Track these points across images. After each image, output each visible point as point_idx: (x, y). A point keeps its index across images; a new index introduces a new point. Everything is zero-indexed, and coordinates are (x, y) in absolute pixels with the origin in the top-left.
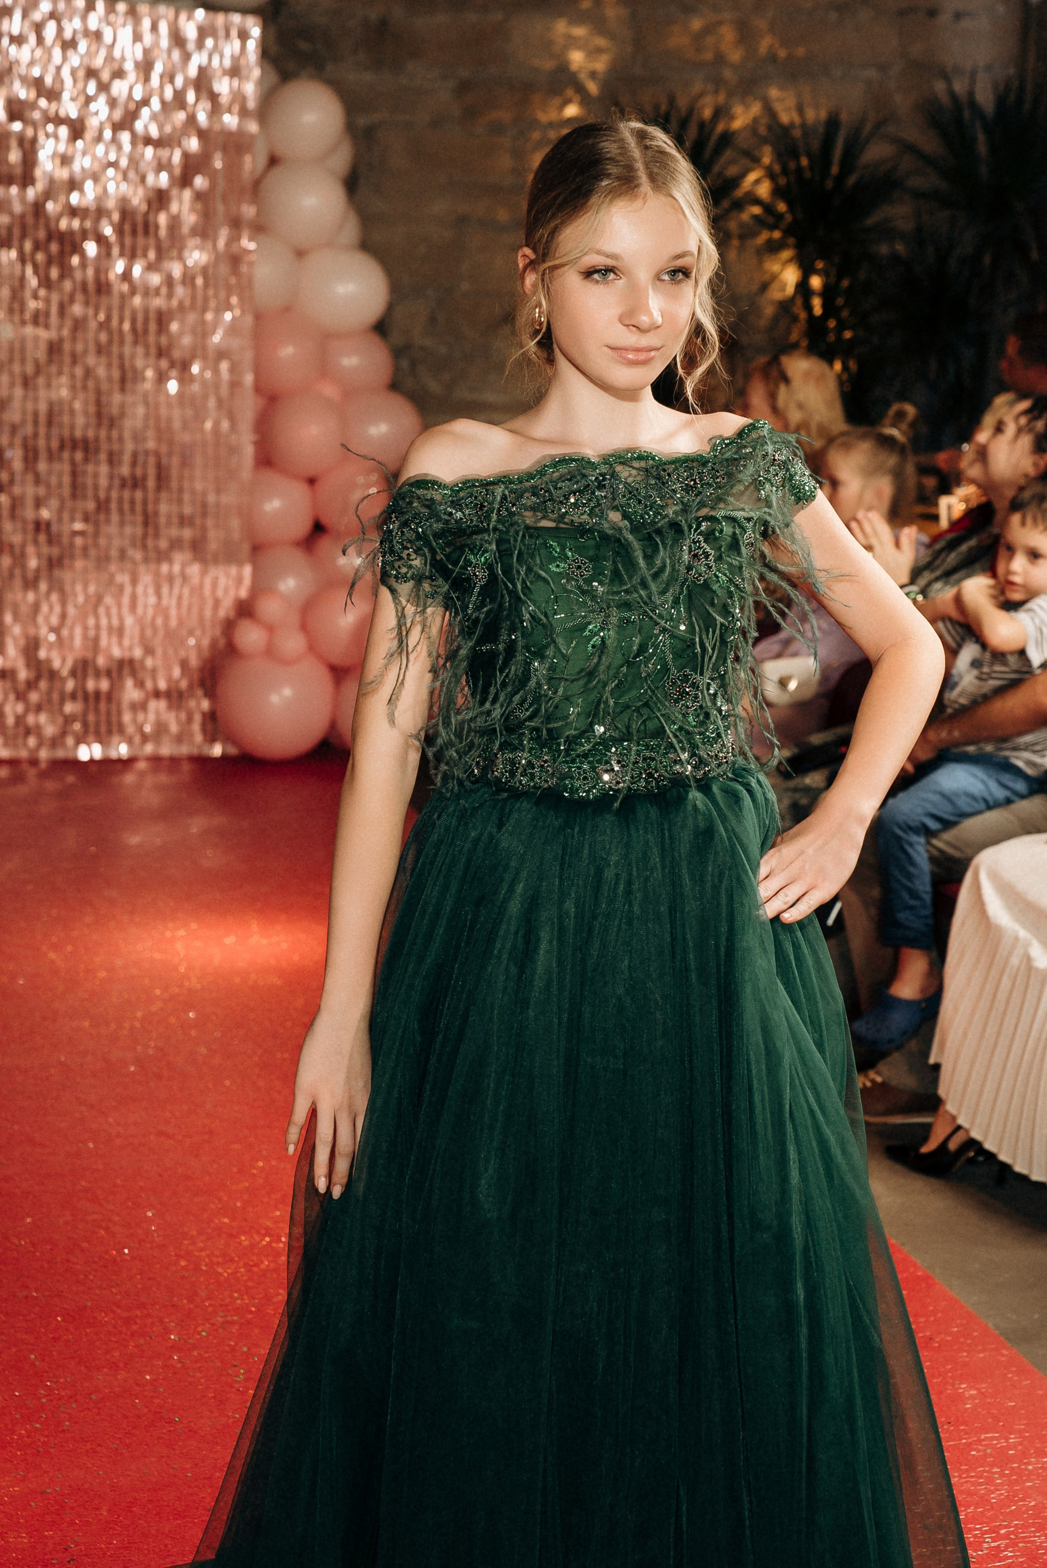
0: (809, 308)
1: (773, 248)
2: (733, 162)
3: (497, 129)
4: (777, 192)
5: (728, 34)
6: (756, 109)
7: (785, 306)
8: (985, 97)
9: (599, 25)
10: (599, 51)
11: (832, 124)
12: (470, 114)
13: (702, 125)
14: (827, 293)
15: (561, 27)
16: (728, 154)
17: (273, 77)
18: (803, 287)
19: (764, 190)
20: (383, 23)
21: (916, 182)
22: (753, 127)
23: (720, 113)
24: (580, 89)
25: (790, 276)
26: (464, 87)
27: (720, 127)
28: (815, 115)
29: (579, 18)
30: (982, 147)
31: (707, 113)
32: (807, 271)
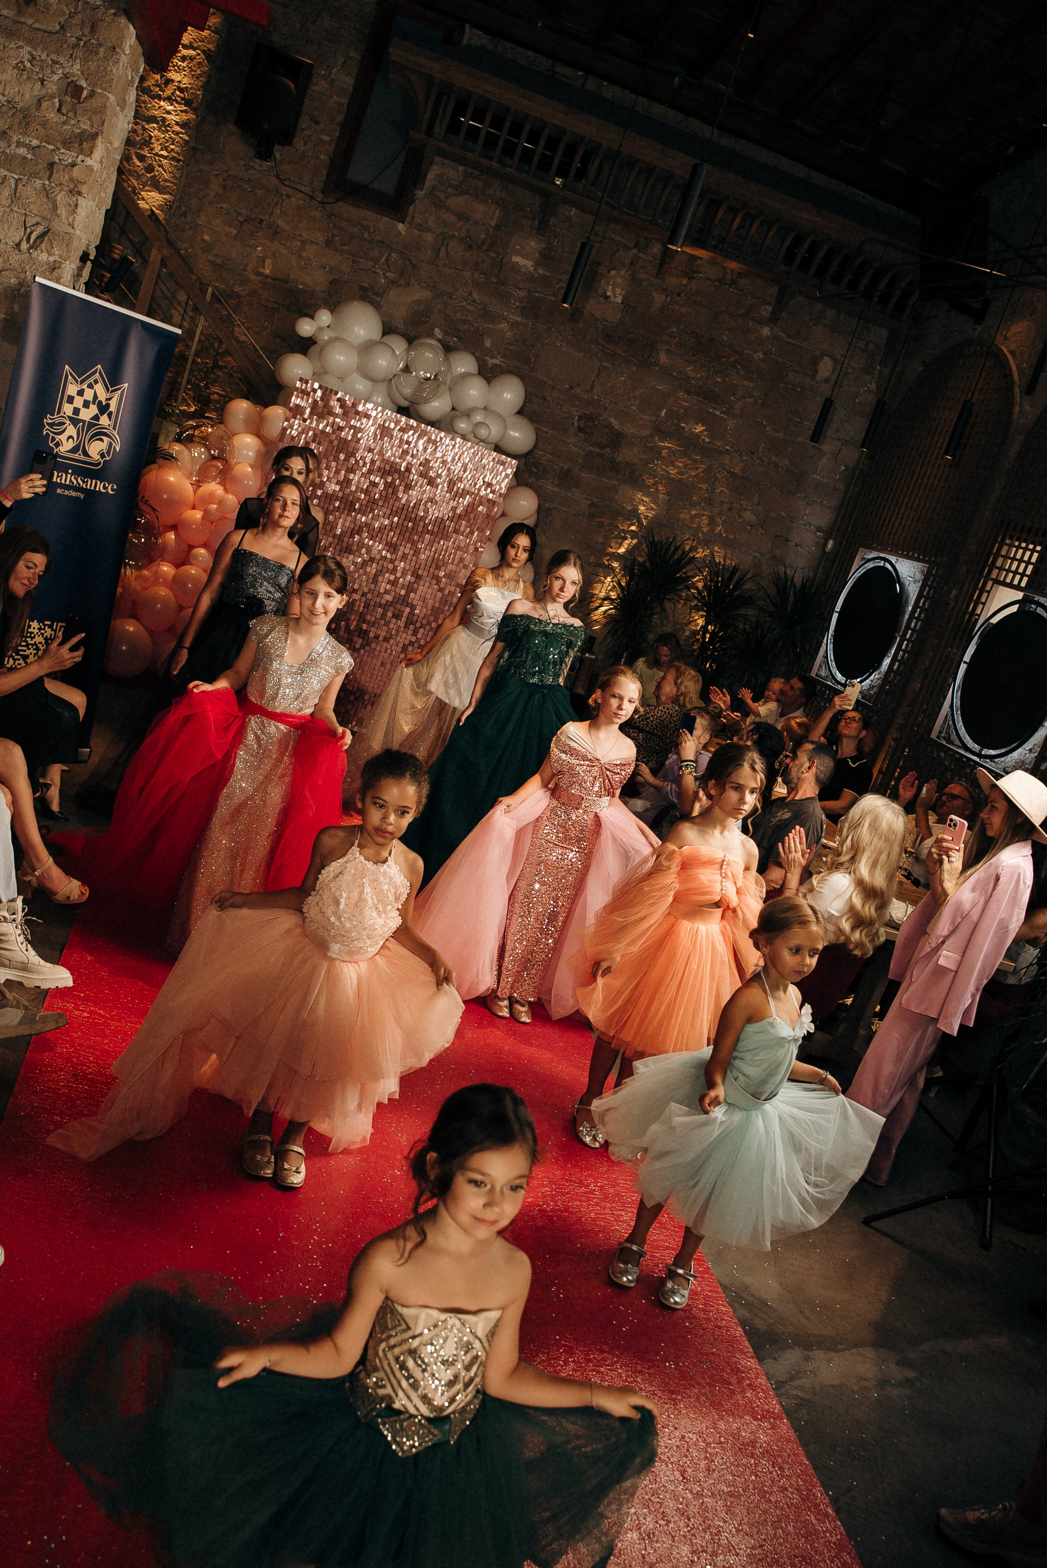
0: (704, 637)
1: (697, 609)
2: (692, 570)
3: (601, 525)
4: (705, 586)
5: (705, 520)
6: (707, 552)
7: (695, 633)
8: (798, 580)
9: (655, 501)
10: (653, 509)
11: (735, 569)
12: (592, 516)
13: (684, 552)
14: (713, 634)
15: (639, 495)
16: (692, 566)
17: (515, 483)
18: (704, 628)
19: (700, 585)
20: (569, 470)
21: (761, 603)
22: (704, 559)
23: (693, 549)
24: (639, 521)
25: (701, 622)
26: (593, 505)
27: (691, 555)
28: (731, 563)
29: (648, 495)
30: (792, 599)
31: (687, 548)
32: (708, 623)
